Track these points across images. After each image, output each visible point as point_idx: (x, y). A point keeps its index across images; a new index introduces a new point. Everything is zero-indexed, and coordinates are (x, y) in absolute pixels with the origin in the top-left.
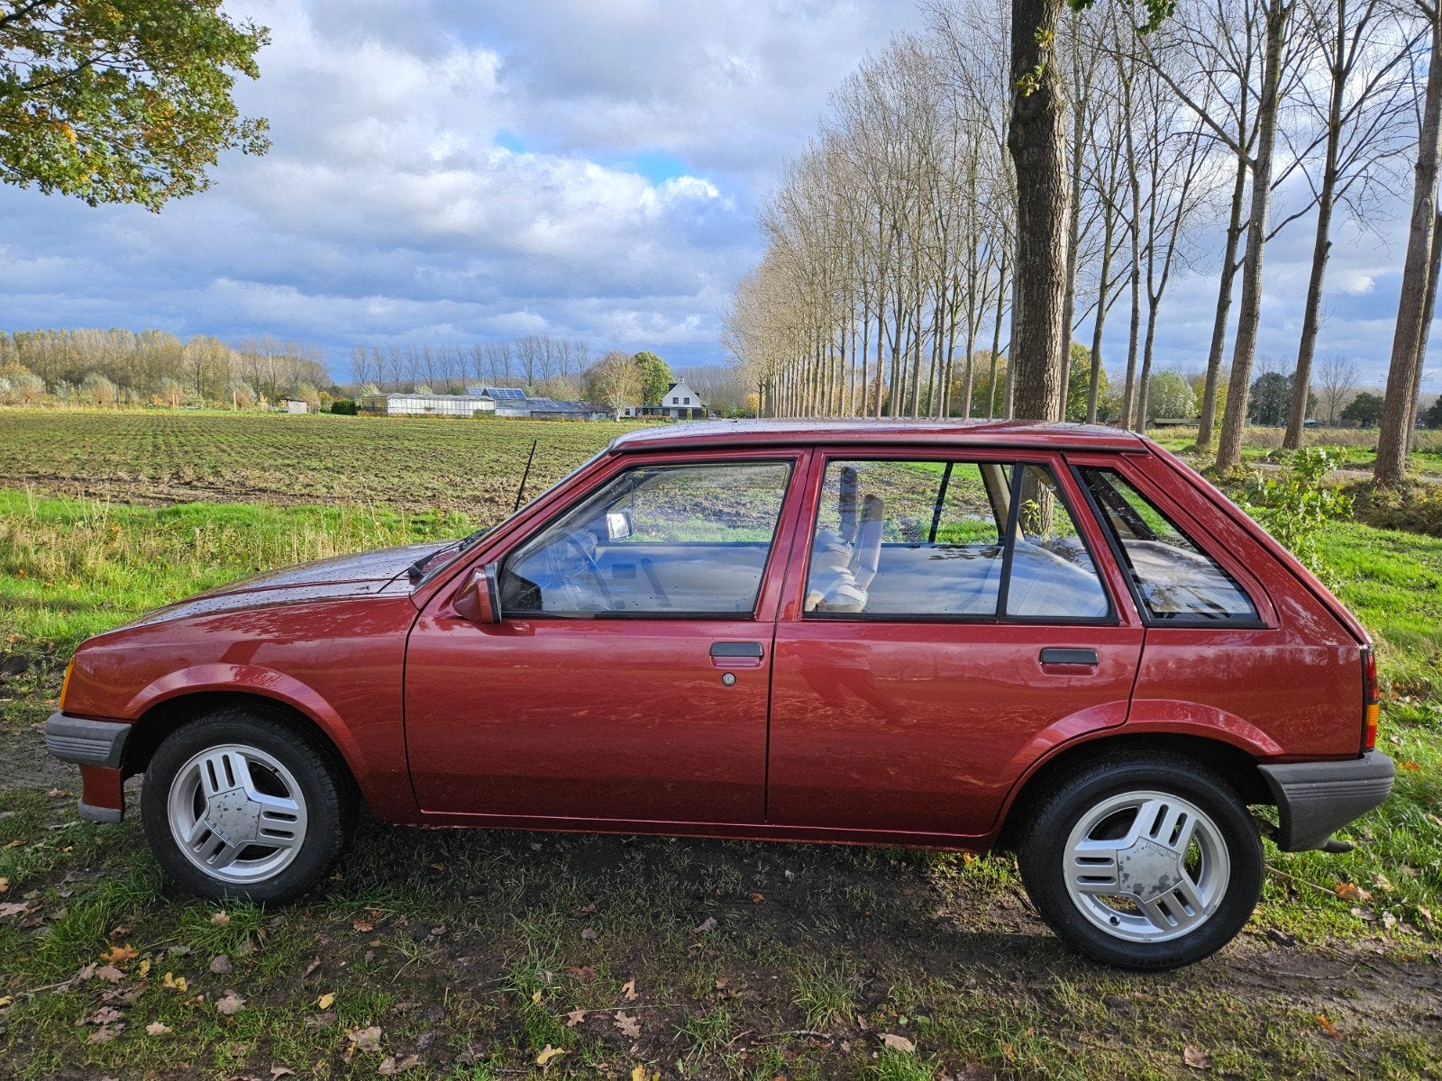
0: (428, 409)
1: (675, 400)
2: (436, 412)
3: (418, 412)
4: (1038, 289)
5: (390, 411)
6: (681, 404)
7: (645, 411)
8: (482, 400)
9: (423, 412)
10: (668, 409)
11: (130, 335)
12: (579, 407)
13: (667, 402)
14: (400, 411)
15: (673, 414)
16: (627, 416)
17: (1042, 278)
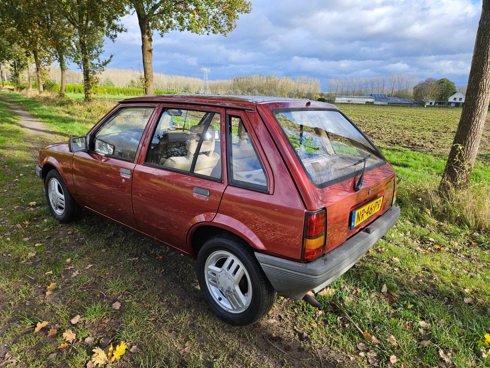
0: (349, 101)
1: (455, 99)
2: (352, 102)
3: (346, 102)
4: (483, 38)
5: (336, 102)
6: (458, 101)
7: (440, 103)
8: (369, 98)
9: (347, 102)
10: (451, 103)
11: (265, 77)
12: (409, 101)
13: (451, 99)
14: (339, 102)
15: (453, 105)
16: (430, 106)
17: (486, 32)
